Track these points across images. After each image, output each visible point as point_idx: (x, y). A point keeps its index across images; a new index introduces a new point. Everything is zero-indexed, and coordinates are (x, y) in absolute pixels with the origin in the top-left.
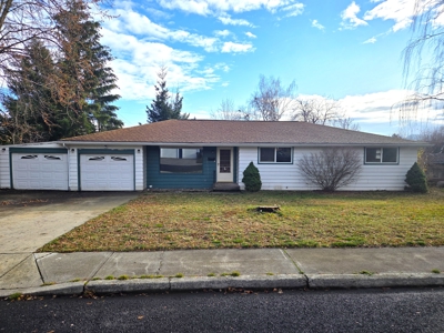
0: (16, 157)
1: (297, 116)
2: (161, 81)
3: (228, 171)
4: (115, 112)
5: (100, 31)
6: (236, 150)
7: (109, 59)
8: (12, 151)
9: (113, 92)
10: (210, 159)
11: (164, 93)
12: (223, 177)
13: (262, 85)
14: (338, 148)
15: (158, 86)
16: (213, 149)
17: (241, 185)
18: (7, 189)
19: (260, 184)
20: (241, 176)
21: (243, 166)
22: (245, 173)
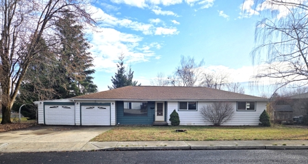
0: (47, 107)
1: (203, 83)
2: (120, 62)
3: (162, 115)
4: (92, 80)
5: (83, 31)
6: (166, 103)
7: (88, 47)
8: (45, 104)
9: (91, 68)
10: (151, 108)
11: (122, 69)
12: (159, 119)
13: (183, 62)
14: (222, 102)
15: (119, 65)
16: (153, 103)
17: (169, 122)
18: (42, 124)
19: (179, 121)
20: (169, 117)
21: (170, 112)
22: (171, 115)
